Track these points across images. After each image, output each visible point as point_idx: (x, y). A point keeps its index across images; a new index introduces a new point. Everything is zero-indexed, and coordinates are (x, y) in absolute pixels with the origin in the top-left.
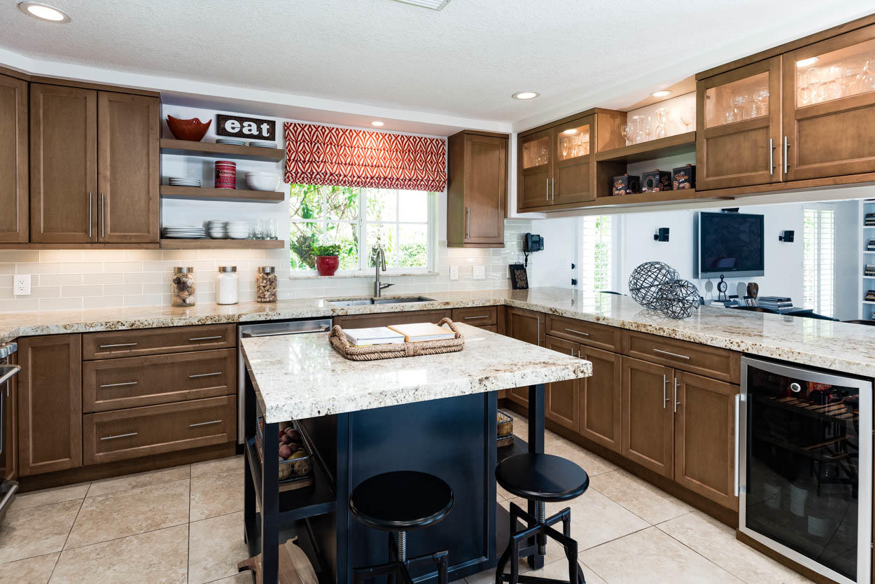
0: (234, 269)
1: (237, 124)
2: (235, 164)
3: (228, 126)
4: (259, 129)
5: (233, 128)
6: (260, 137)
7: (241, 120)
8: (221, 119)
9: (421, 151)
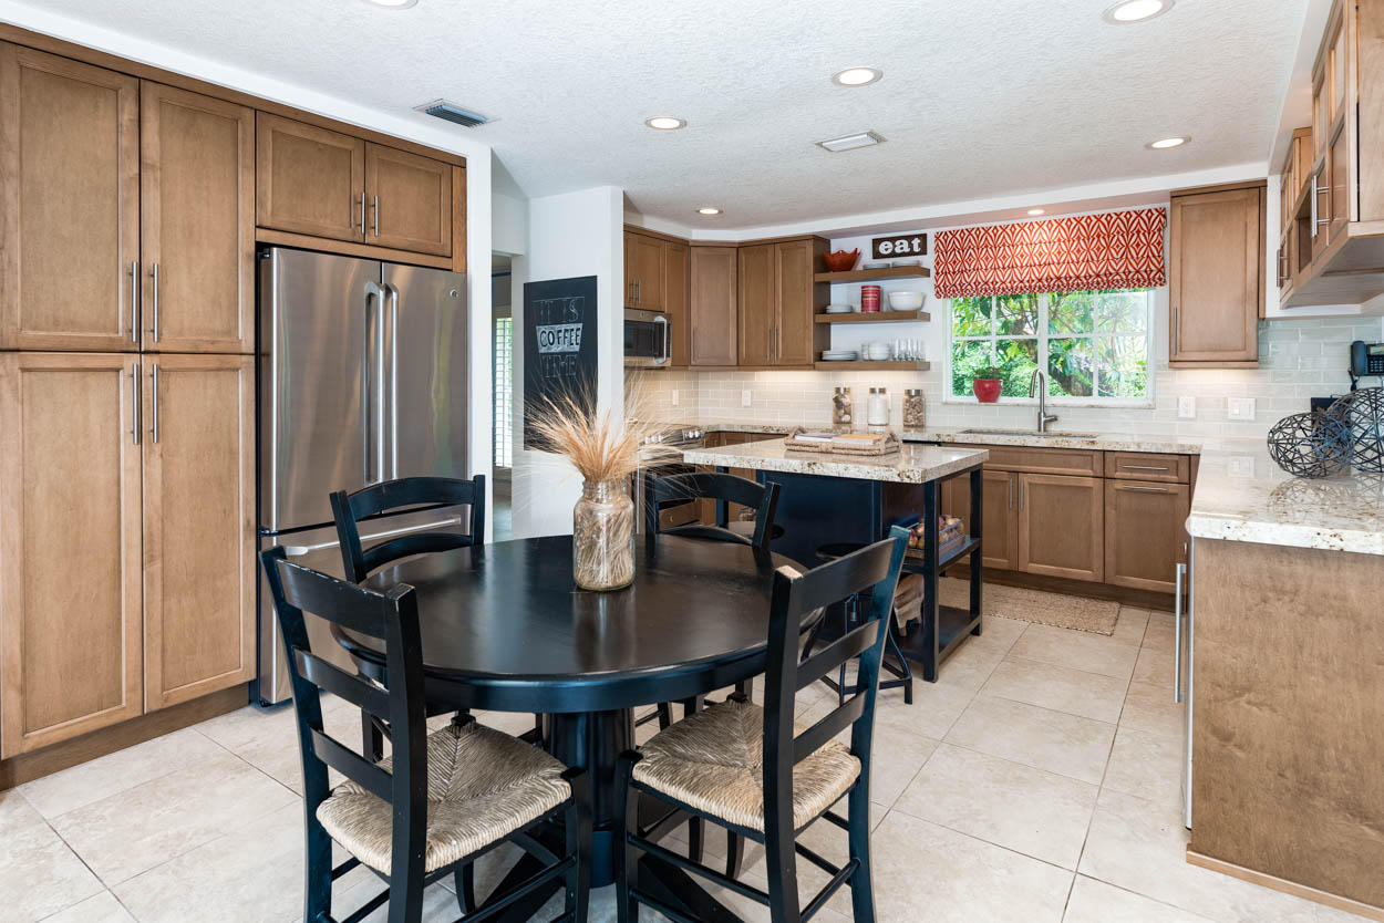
0: (883, 391)
1: (890, 245)
2: (879, 287)
3: (882, 248)
4: (911, 246)
5: (886, 250)
6: (912, 253)
7: (893, 240)
8: (876, 242)
9: (1118, 233)
